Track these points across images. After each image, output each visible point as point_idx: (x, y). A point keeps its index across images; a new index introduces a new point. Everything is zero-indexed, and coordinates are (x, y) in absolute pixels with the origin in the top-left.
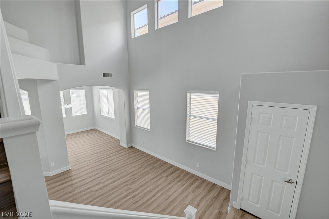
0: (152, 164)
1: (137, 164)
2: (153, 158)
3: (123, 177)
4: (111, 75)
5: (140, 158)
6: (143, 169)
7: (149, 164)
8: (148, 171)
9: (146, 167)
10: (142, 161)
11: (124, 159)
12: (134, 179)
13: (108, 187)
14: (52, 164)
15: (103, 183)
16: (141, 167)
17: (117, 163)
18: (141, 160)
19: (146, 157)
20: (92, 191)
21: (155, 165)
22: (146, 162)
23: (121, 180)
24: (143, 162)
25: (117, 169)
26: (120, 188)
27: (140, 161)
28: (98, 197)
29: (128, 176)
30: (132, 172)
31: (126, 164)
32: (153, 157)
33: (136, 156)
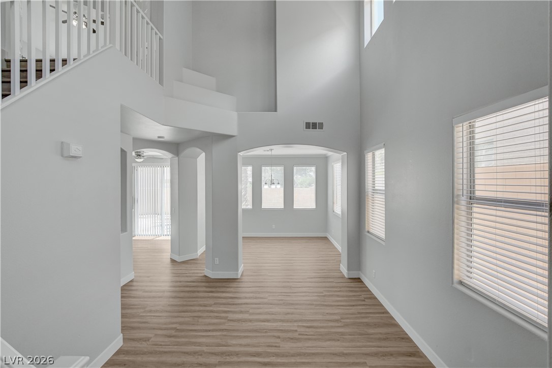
0: (368, 325)
1: (336, 311)
2: (384, 315)
3: (287, 321)
4: (321, 126)
5: (353, 304)
6: (339, 325)
7: (362, 323)
8: (342, 334)
9: (347, 325)
10: (351, 311)
11: (322, 293)
12: (299, 335)
13: (250, 324)
14: (217, 260)
15: (253, 314)
16: (337, 321)
17: (304, 294)
18: (351, 308)
19: (368, 307)
20: (226, 318)
21: (371, 331)
22: (359, 316)
23: (280, 324)
24: (352, 314)
25: (292, 304)
26: (264, 334)
27: (348, 308)
28: (223, 330)
29: (296, 324)
30: (312, 320)
31: (315, 303)
32: (387, 312)
33: (350, 296)
